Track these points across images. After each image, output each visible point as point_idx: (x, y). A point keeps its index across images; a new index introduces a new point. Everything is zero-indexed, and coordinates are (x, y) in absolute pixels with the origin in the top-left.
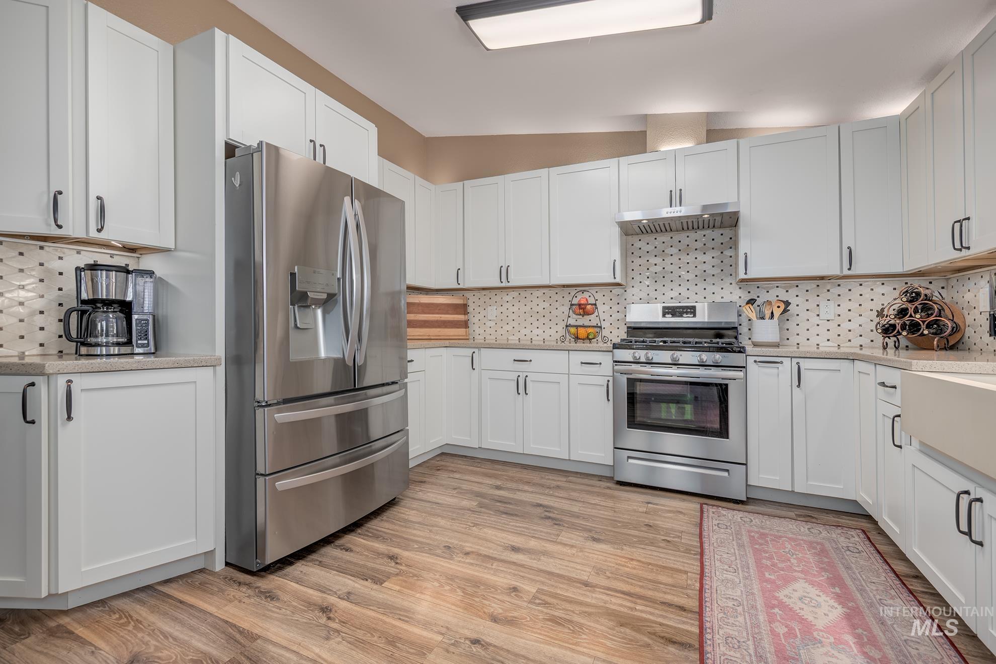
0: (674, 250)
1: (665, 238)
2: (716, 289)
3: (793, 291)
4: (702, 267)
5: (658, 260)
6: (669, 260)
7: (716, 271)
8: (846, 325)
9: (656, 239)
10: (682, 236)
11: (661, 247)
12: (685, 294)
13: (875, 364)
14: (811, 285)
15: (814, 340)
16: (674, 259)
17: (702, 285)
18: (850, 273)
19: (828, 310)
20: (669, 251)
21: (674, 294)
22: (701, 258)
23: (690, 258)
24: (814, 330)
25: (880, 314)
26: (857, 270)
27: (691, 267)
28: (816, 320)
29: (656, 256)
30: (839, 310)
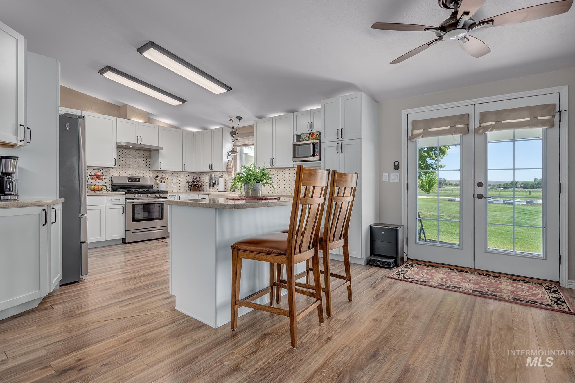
0: (130, 156)
1: (127, 151)
2: (145, 172)
3: (167, 174)
4: (140, 164)
5: (124, 159)
6: (128, 159)
7: (145, 166)
8: (179, 185)
9: (123, 150)
10: (133, 151)
11: (125, 154)
12: (134, 173)
13: (198, 194)
14: (171, 173)
15: (172, 189)
16: (130, 159)
17: (140, 170)
18: (184, 171)
19: (175, 180)
20: (128, 156)
21: (130, 173)
22: (140, 160)
23: (136, 160)
24: (172, 186)
25: (188, 182)
26: (186, 171)
27: (136, 163)
28: (172, 183)
29: (123, 157)
30: (177, 181)
